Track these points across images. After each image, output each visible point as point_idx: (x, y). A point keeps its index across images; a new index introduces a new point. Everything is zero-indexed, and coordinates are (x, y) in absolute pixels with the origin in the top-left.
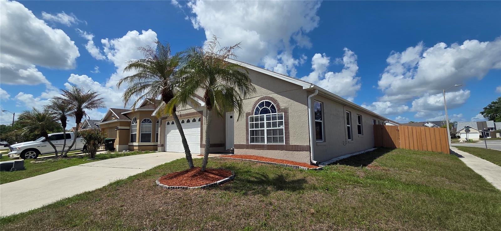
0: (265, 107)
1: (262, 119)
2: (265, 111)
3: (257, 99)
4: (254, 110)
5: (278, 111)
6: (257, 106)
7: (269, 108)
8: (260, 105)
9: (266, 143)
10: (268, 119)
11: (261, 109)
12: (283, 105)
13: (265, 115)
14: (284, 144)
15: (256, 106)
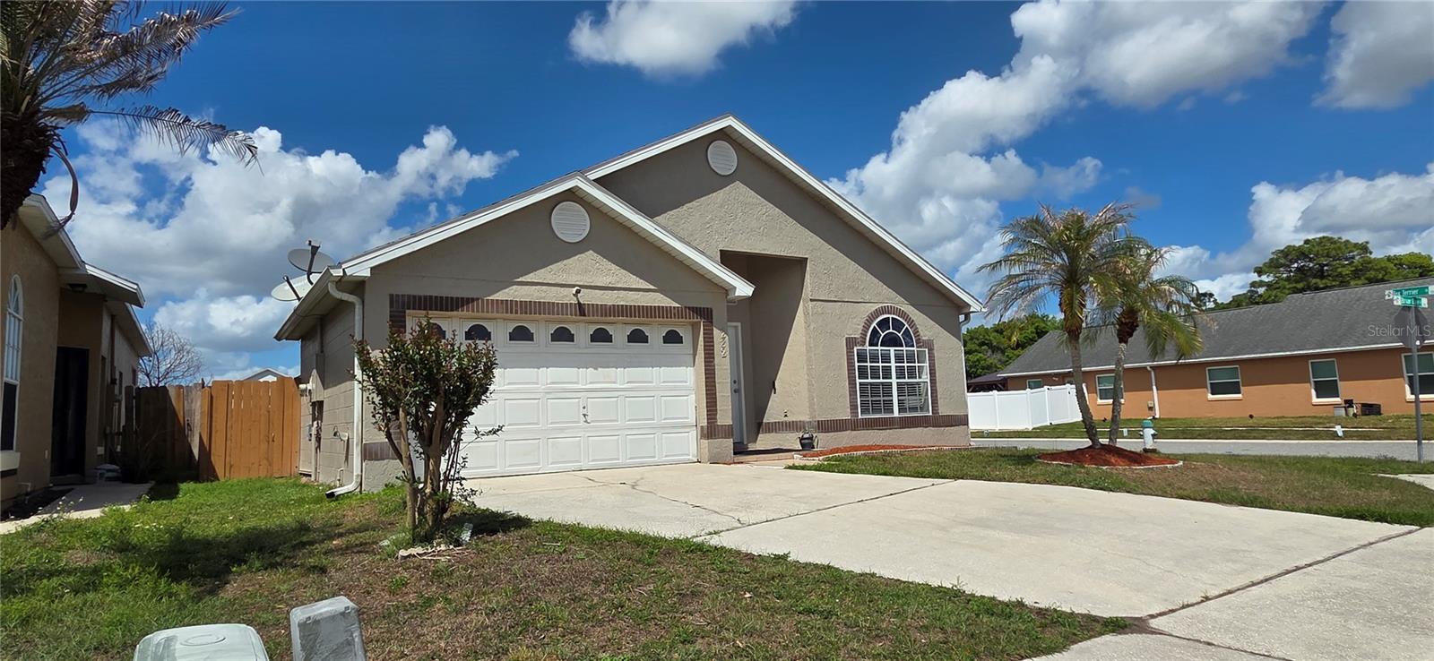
0: (891, 330)
1: (886, 359)
2: (892, 341)
3: (874, 309)
4: (867, 332)
5: (917, 343)
6: (874, 324)
7: (900, 335)
8: (879, 324)
9: (896, 414)
10: (899, 359)
11: (883, 335)
12: (925, 335)
13: (892, 349)
14: (931, 414)
15: (871, 324)
